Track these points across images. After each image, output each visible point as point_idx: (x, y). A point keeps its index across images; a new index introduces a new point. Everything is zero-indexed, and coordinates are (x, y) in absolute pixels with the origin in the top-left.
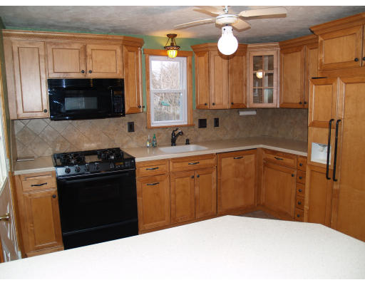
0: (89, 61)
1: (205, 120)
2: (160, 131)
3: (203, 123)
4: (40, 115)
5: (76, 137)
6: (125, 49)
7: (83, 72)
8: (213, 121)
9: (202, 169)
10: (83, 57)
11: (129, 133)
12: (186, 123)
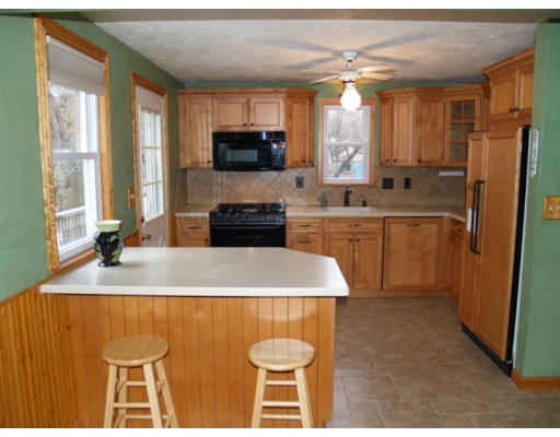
0: (252, 114)
1: (392, 180)
2: (334, 189)
3: (388, 184)
4: (206, 166)
5: (242, 189)
6: (289, 102)
7: (245, 125)
8: (403, 181)
9: (365, 233)
10: (246, 110)
11: (298, 190)
12: (367, 182)
